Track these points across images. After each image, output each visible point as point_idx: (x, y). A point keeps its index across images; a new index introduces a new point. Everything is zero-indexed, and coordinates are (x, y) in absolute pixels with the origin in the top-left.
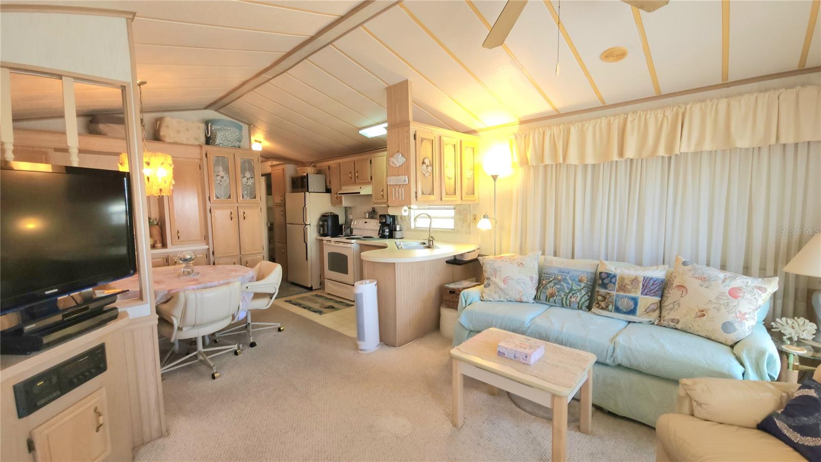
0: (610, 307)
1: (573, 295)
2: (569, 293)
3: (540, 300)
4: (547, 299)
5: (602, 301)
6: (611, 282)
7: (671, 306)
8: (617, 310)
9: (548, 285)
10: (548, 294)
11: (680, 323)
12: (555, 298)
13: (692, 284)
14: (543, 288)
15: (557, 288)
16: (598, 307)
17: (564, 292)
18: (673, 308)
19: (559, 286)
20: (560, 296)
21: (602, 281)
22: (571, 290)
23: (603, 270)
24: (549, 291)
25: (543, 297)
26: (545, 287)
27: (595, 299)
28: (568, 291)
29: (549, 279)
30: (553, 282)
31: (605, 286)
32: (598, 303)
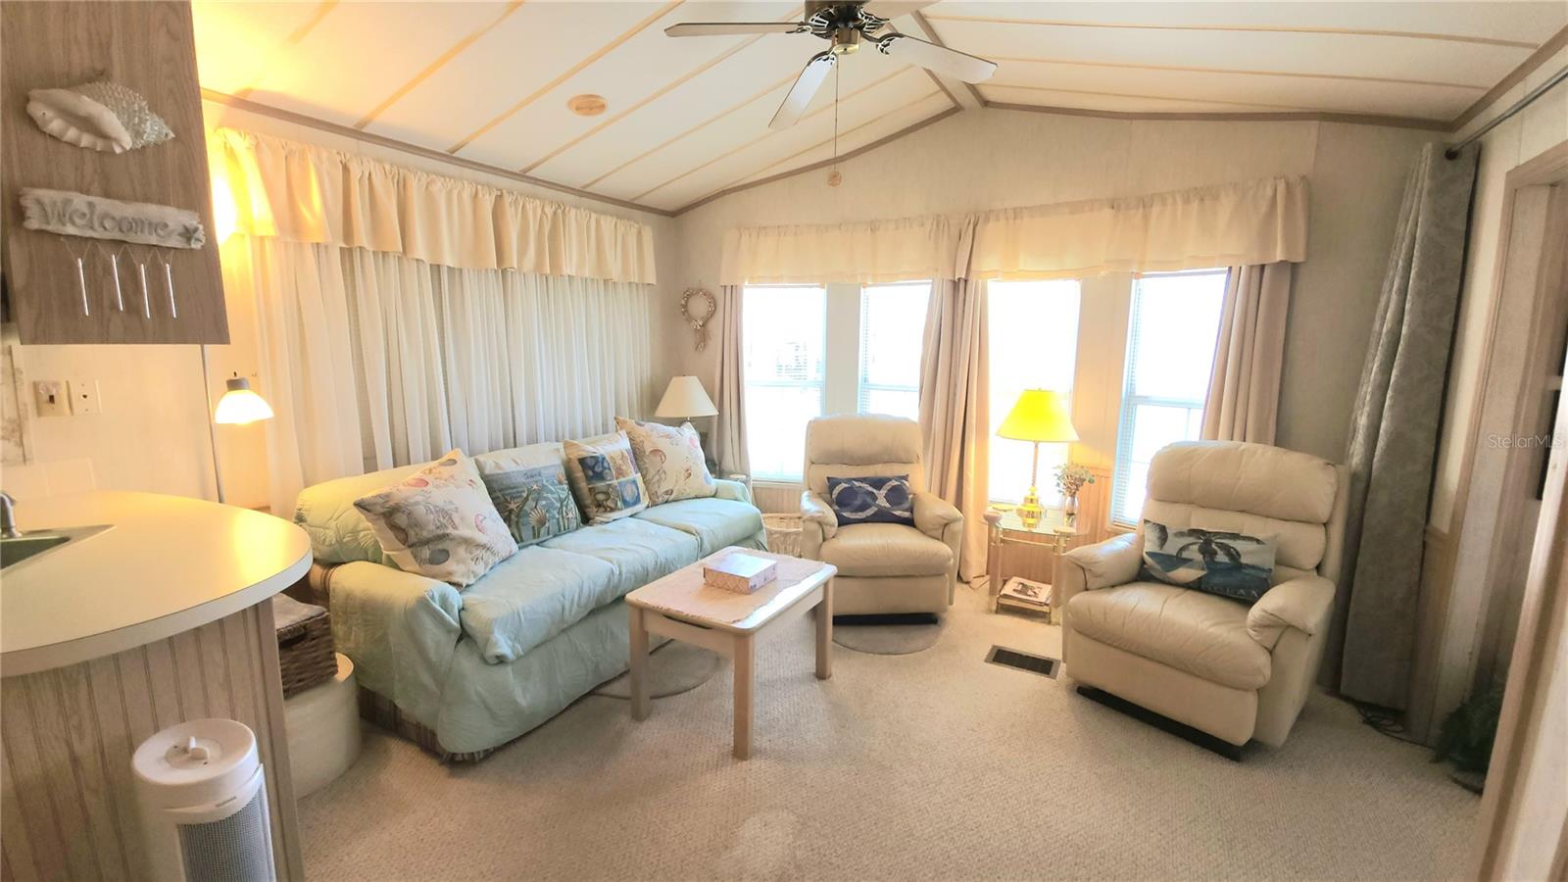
0: (619, 503)
1: (566, 507)
3: (522, 541)
4: (536, 534)
5: (607, 500)
6: (604, 468)
7: (657, 477)
8: (626, 504)
9: (526, 508)
10: (534, 523)
11: (676, 492)
12: (547, 525)
13: (663, 445)
14: (518, 516)
15: (544, 506)
16: (606, 511)
17: (556, 509)
18: (661, 478)
19: (544, 503)
20: (554, 517)
21: (593, 471)
22: (561, 501)
23: (584, 454)
24: (534, 517)
25: (527, 533)
26: (522, 513)
27: (588, 501)
28: (559, 505)
29: (521, 496)
30: (530, 498)
31: (600, 476)
32: (599, 505)
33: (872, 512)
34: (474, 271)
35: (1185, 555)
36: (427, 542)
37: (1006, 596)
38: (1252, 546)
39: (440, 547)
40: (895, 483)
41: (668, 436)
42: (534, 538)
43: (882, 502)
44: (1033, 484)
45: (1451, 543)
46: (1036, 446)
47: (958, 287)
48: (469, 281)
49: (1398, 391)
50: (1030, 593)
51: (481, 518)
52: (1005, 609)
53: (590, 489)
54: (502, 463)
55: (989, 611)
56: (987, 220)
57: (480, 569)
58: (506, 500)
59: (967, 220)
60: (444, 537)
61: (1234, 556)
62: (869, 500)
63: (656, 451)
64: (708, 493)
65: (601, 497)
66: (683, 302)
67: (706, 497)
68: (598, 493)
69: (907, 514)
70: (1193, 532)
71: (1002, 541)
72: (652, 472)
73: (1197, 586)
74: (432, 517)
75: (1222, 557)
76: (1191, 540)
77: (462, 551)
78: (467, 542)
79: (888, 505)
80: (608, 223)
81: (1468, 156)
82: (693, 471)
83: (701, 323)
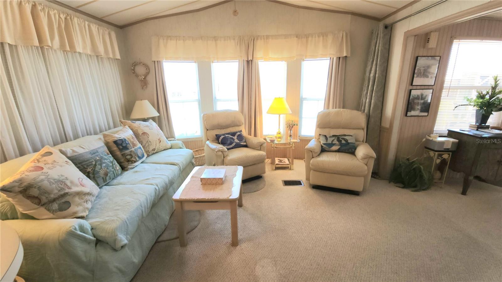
0: (137, 158)
1: (115, 165)
2: (113, 165)
4: (104, 180)
5: (132, 158)
6: (127, 144)
7: (147, 145)
8: (140, 158)
9: (97, 169)
11: (156, 149)
12: (109, 175)
13: (146, 130)
14: (93, 174)
15: (105, 167)
16: (132, 163)
17: (110, 167)
18: (149, 144)
19: (104, 165)
20: (111, 171)
21: (122, 146)
22: (112, 162)
23: (116, 139)
24: (102, 173)
25: (100, 181)
26: (95, 172)
27: (122, 160)
28: (111, 165)
29: (92, 164)
30: (97, 163)
31: (126, 148)
32: (128, 161)
33: (234, 145)
34: (24, 46)
35: (334, 143)
36: (54, 200)
37: (277, 164)
38: (350, 137)
39: (63, 200)
40: (239, 133)
41: (147, 126)
42: (104, 183)
43: (236, 141)
44: (279, 128)
45: (390, 129)
46: (279, 116)
47: (249, 63)
48: (22, 52)
49: (376, 92)
50: (283, 162)
51: (81, 180)
52: (277, 168)
53: (122, 155)
54: (75, 149)
55: (273, 170)
56: (257, 39)
57: (89, 205)
58: (84, 167)
59: (251, 39)
60: (66, 194)
61: (346, 141)
62: (232, 141)
63: (144, 133)
64: (169, 148)
65: (128, 157)
66: (132, 68)
67: (168, 149)
68: (128, 155)
69: (245, 144)
70: (334, 136)
71: (276, 147)
72: (144, 142)
73: (338, 151)
74: (54, 185)
75: (343, 142)
76: (334, 138)
77: (77, 199)
78: (79, 194)
79: (239, 142)
80: (94, 28)
81: (390, 28)
82: (161, 140)
83: (144, 77)
